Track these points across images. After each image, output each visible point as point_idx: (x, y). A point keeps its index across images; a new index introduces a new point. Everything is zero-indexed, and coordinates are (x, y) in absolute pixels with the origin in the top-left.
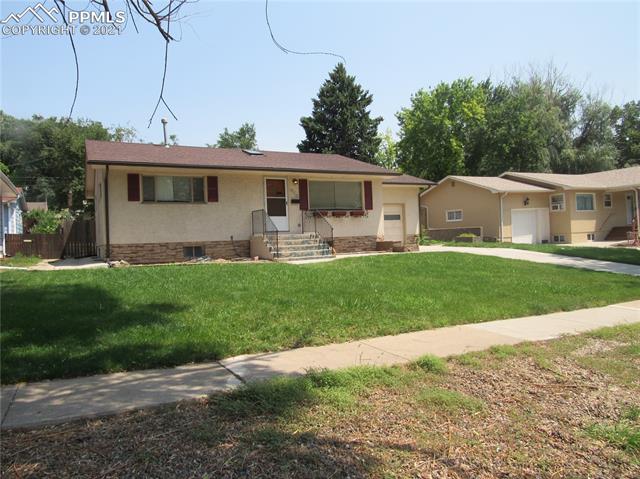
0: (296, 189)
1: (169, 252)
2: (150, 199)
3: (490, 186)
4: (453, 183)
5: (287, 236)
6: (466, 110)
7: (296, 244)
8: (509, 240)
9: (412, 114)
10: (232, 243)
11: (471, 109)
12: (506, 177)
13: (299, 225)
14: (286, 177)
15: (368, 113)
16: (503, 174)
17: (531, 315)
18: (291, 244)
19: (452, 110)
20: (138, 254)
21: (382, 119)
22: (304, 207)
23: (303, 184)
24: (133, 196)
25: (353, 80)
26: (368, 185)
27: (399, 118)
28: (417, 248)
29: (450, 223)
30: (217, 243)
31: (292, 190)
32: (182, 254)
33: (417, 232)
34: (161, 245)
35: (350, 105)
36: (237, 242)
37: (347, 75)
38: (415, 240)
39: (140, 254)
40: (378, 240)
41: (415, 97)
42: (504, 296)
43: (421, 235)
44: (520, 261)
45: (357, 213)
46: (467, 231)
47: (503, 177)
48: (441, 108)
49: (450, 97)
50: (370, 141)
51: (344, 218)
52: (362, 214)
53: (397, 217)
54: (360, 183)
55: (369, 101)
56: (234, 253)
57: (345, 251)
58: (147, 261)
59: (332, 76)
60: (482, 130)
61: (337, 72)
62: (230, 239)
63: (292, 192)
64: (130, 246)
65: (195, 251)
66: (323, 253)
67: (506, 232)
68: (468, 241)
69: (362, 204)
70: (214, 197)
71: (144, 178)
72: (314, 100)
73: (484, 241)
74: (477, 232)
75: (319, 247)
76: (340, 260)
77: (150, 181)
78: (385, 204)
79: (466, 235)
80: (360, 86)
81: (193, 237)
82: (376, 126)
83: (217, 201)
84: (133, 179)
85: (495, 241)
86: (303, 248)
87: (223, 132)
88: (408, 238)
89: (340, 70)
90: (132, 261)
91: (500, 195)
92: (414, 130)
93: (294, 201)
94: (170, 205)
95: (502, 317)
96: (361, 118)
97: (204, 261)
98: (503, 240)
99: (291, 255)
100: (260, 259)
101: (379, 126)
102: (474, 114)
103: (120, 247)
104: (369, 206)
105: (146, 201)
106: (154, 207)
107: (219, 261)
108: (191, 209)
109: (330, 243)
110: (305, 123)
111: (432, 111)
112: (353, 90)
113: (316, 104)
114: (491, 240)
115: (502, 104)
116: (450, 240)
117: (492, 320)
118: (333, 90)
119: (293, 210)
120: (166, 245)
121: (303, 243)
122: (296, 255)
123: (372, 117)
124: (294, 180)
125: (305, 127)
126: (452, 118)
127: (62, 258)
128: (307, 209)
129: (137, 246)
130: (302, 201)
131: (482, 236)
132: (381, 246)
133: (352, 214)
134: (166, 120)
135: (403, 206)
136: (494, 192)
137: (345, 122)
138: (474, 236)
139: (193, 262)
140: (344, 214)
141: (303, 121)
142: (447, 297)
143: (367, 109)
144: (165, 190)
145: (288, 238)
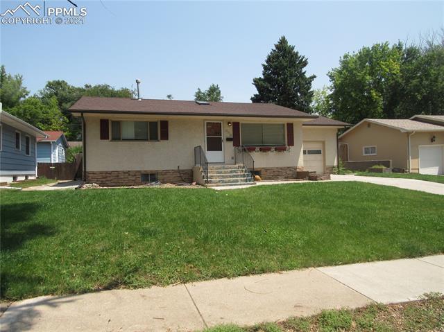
0: (230, 130)
1: (130, 178)
2: (117, 138)
3: (400, 126)
4: (369, 125)
5: (220, 166)
6: (384, 67)
7: (225, 173)
8: (416, 171)
9: (340, 72)
10: (179, 171)
11: (387, 66)
12: (416, 119)
13: (232, 158)
14: (223, 120)
15: (305, 72)
16: (413, 117)
17: (402, 257)
18: (221, 173)
19: (372, 68)
20: (107, 179)
21: (315, 77)
22: (236, 144)
23: (236, 126)
24: (104, 136)
25: (293, 48)
26: (290, 126)
27: (330, 76)
28: (329, 178)
29: (366, 156)
30: (167, 172)
31: (227, 131)
32: (140, 179)
33: (336, 164)
34: (124, 173)
35: (290, 68)
36: (183, 171)
37: (289, 44)
38: (332, 170)
39: (108, 179)
40: (298, 170)
41: (342, 59)
42: (380, 232)
43: (338, 167)
44: (416, 191)
45: (281, 149)
46: (379, 163)
47: (413, 120)
48: (363, 67)
49: (371, 58)
50: (305, 94)
51: (269, 152)
52: (284, 149)
53: (319, 152)
54: (284, 125)
55: (305, 64)
56: (180, 179)
57: (270, 179)
58: (113, 184)
59: (277, 46)
60: (397, 82)
61: (281, 43)
62: (176, 169)
63: (227, 132)
64: (101, 173)
65: (150, 177)
66: (246, 181)
67: (413, 164)
68: (379, 172)
69: (285, 140)
70: (165, 136)
71: (113, 122)
72: (263, 65)
73: (393, 171)
74: (387, 164)
75: (244, 176)
76: (258, 187)
77: (117, 124)
78: (304, 142)
79: (377, 167)
80: (297, 53)
81: (149, 167)
82: (310, 83)
83: (167, 139)
84: (104, 124)
85: (403, 171)
86: (230, 177)
87: (197, 91)
88: (327, 169)
89: (283, 41)
90: (102, 184)
91: (408, 133)
92: (342, 84)
93: (228, 139)
94: (131, 143)
95: (367, 259)
96: (298, 77)
97: (156, 186)
98: (411, 171)
99: (219, 182)
100: (196, 184)
101: (312, 83)
102: (390, 69)
103: (94, 173)
104: (291, 143)
105: (114, 139)
106: (119, 144)
107: (168, 186)
108: (147, 145)
109: (258, 173)
110: (257, 82)
111: (356, 69)
112: (292, 56)
113: (265, 68)
114: (400, 170)
115: (414, 61)
116: (364, 171)
117: (354, 262)
118: (277, 57)
119: (228, 147)
120: (128, 172)
121: (231, 172)
122: (223, 182)
123: (308, 75)
124: (229, 123)
125: (256, 86)
126: (371, 74)
127: (75, 180)
128: (238, 145)
129: (107, 173)
130: (235, 140)
131: (391, 167)
132: (301, 175)
133: (276, 149)
134: (139, 80)
135: (324, 143)
136: (402, 131)
137: (285, 80)
138: (384, 167)
139: (148, 186)
140: (269, 150)
141: (255, 81)
142: (317, 231)
143: (304, 70)
144: (128, 131)
145: (220, 169)
